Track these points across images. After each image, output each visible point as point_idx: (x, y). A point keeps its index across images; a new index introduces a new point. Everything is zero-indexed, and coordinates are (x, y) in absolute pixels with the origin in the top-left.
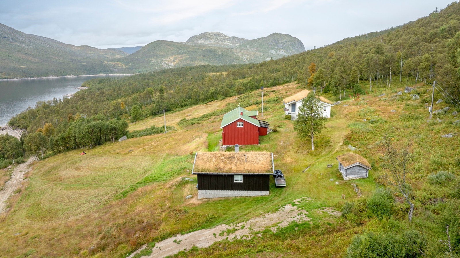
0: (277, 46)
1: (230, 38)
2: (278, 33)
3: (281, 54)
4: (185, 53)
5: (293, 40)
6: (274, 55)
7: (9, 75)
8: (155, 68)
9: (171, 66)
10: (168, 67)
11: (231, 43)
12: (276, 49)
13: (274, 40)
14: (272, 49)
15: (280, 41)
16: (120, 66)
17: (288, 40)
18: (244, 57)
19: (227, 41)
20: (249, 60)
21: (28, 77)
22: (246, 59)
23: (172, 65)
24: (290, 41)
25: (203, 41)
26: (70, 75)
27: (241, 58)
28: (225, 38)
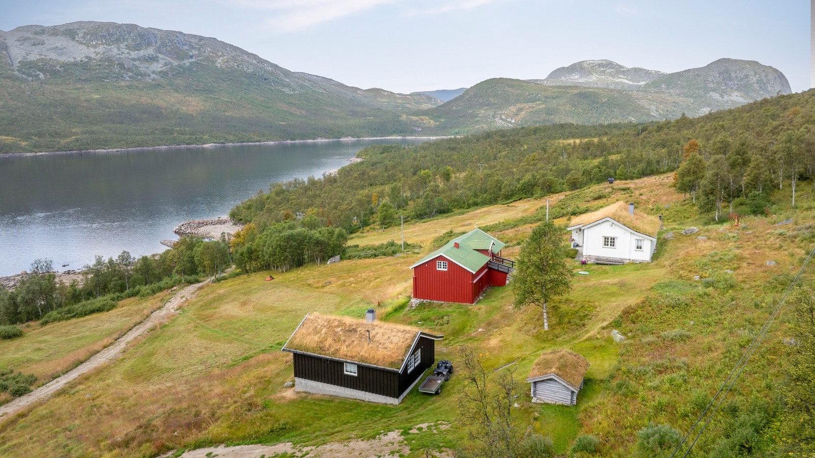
0: (726, 84)
1: (629, 70)
2: (729, 59)
3: (732, 101)
4: (539, 100)
5: (763, 71)
6: (718, 102)
7: (263, 136)
8: (482, 127)
9: (510, 122)
10: (505, 125)
11: (630, 80)
12: (722, 90)
13: (720, 73)
14: (714, 90)
15: (733, 75)
16: (426, 124)
17: (752, 73)
18: (653, 107)
19: (622, 76)
20: (661, 112)
21: (287, 139)
22: (657, 111)
23: (513, 121)
24: (756, 73)
25: (577, 77)
26: (346, 136)
27: (646, 109)
28: (619, 70)
